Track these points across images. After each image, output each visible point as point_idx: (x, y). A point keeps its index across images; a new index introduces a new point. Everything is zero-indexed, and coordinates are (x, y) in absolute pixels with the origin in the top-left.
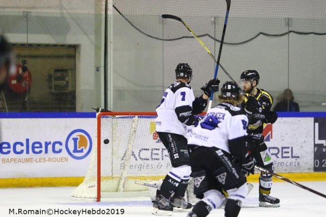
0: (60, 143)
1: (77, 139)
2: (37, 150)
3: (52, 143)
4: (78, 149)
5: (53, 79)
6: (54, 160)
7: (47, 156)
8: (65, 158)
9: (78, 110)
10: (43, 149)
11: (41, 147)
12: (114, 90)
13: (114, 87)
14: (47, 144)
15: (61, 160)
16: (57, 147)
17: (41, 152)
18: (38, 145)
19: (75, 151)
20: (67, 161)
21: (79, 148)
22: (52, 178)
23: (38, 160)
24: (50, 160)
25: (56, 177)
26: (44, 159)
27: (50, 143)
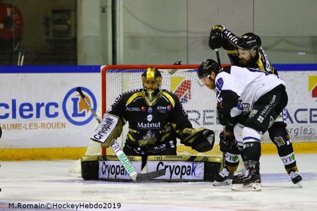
0: (56, 105)
1: (77, 99)
2: (26, 113)
3: (45, 105)
4: (79, 112)
5: (51, 21)
6: (49, 126)
7: (39, 121)
8: (62, 124)
9: (81, 62)
10: (34, 112)
11: (31, 109)
12: (124, 37)
13: (124, 32)
14: (39, 106)
15: (57, 125)
16: (52, 110)
17: (31, 116)
18: (27, 107)
19: (75, 114)
20: (65, 127)
21: (80, 110)
22: (45, 148)
23: (28, 127)
24: (43, 125)
25: (50, 148)
26: (35, 125)
27: (43, 104)
